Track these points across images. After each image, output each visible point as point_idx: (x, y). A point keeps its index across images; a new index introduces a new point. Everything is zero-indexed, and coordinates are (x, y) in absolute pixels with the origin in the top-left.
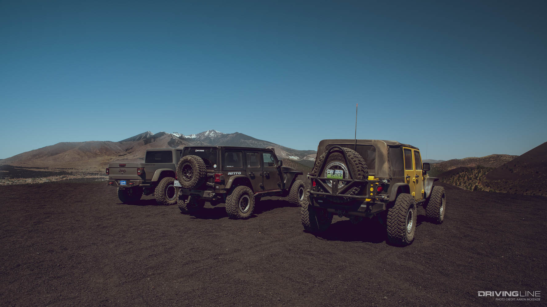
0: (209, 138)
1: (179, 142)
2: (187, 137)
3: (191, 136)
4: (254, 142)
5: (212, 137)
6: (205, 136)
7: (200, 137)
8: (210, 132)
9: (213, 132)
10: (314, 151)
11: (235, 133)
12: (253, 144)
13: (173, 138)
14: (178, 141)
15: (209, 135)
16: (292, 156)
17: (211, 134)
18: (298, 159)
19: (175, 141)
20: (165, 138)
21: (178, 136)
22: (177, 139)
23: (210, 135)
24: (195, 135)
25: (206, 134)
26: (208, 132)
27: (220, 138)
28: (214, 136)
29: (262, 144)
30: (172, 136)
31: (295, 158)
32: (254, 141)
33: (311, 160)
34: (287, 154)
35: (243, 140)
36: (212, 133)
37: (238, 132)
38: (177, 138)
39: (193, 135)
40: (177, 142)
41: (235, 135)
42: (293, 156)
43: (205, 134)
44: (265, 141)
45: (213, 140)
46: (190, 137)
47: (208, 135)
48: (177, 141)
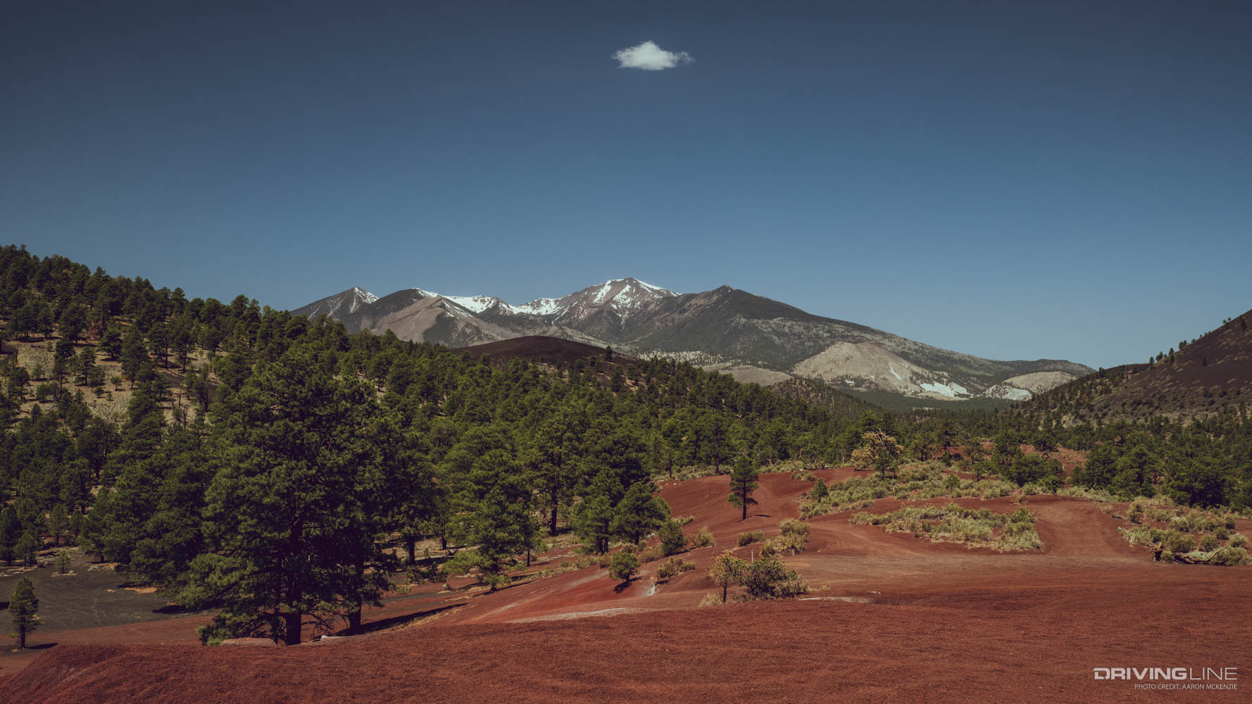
0: (612, 313)
1: (468, 331)
2: (516, 310)
3: (538, 305)
4: (791, 327)
5: (624, 309)
6: (594, 306)
7: (573, 310)
8: (617, 286)
9: (627, 288)
10: (1066, 361)
11: (719, 289)
12: (785, 335)
13: (443, 314)
14: (468, 325)
15: (609, 300)
16: (937, 384)
17: (618, 297)
18: (960, 395)
19: (455, 325)
20: (413, 314)
21: (479, 307)
22: (462, 319)
23: (617, 303)
24: (556, 302)
25: (599, 296)
26: (608, 288)
27: (656, 313)
28: (633, 303)
29: (826, 335)
30: (443, 306)
31: (947, 391)
32: (789, 324)
33: (1015, 399)
34: (915, 373)
35: (743, 320)
36: (624, 291)
37: (727, 284)
38: (464, 314)
39: (547, 302)
40: (463, 330)
41: (715, 298)
42: (941, 382)
43: (595, 296)
44: (839, 322)
45: (627, 320)
46: (535, 312)
47: (607, 302)
48: (461, 326)
